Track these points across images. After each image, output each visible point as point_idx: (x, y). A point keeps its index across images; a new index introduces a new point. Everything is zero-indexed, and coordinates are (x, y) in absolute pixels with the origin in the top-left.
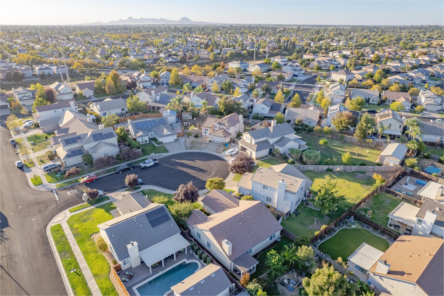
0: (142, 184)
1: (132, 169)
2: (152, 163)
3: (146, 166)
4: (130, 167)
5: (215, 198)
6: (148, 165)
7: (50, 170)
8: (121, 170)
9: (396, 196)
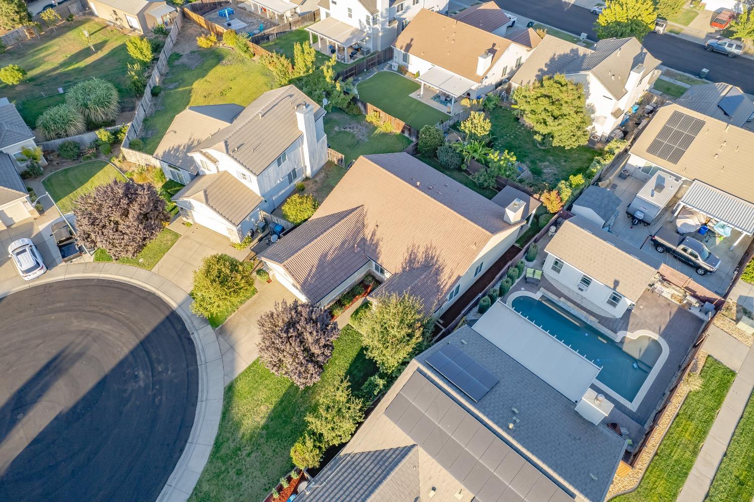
5: (316, 262)
9: (268, 38)
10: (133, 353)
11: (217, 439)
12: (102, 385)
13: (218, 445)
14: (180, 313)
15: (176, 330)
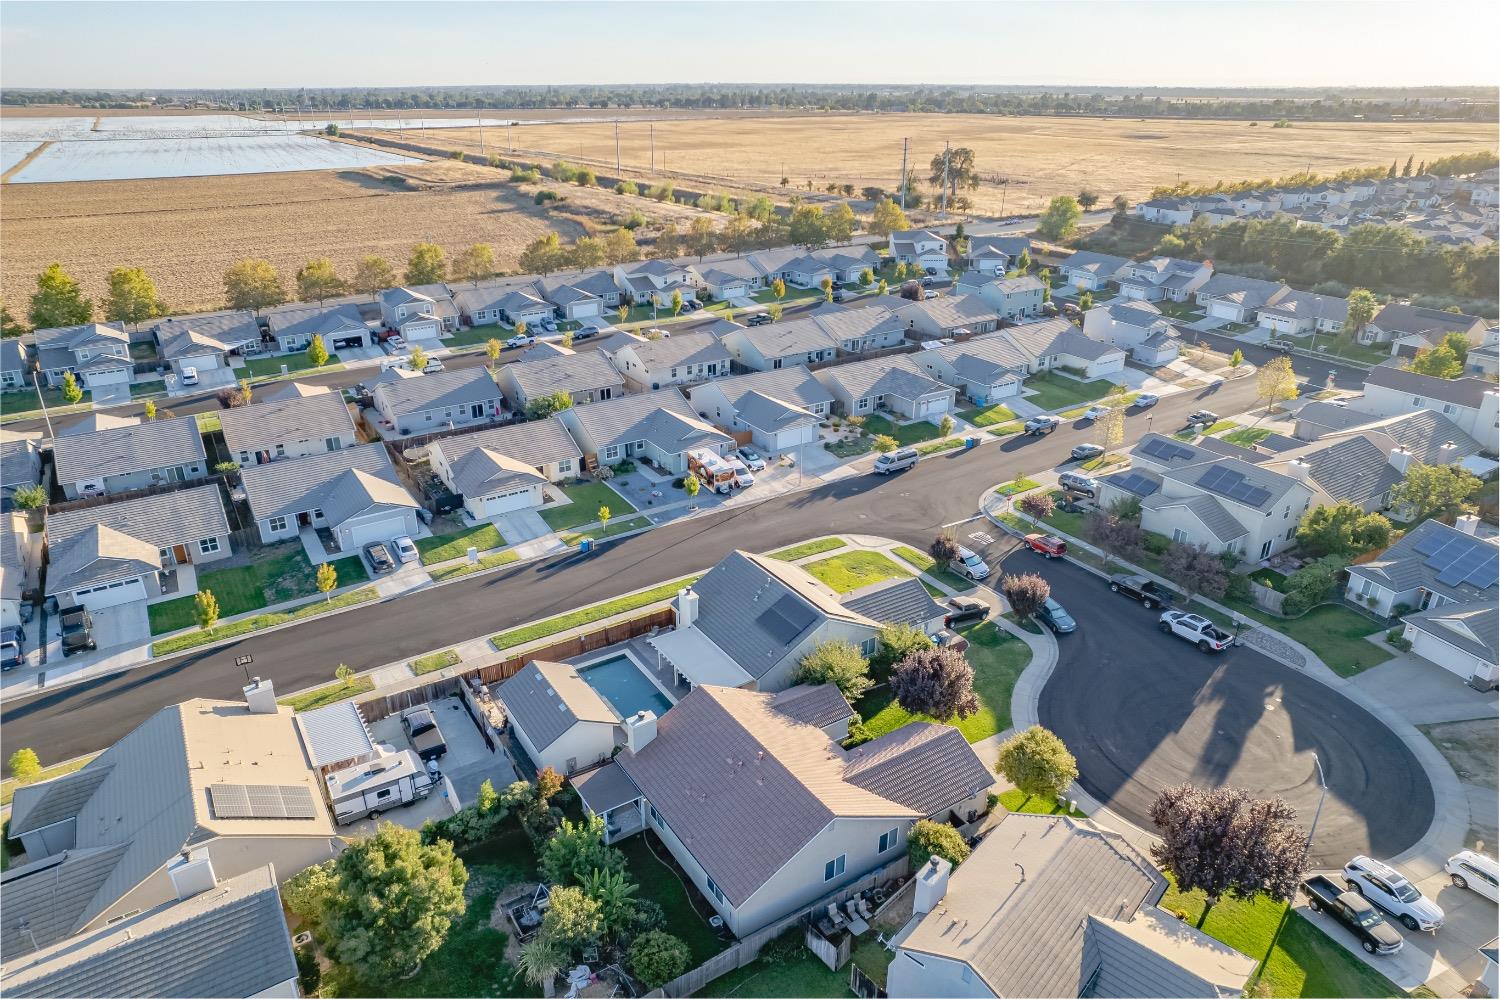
0: (1059, 634)
1: (1148, 605)
2: (1196, 636)
3: (1170, 628)
4: (1146, 598)
6: (1177, 629)
7: (1070, 488)
8: (1118, 585)
10: (1135, 769)
11: (1011, 695)
12: (1152, 745)
13: (1008, 691)
14: (1096, 803)
15: (1093, 785)
